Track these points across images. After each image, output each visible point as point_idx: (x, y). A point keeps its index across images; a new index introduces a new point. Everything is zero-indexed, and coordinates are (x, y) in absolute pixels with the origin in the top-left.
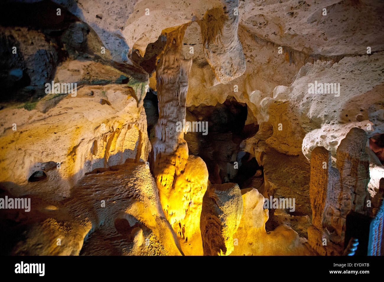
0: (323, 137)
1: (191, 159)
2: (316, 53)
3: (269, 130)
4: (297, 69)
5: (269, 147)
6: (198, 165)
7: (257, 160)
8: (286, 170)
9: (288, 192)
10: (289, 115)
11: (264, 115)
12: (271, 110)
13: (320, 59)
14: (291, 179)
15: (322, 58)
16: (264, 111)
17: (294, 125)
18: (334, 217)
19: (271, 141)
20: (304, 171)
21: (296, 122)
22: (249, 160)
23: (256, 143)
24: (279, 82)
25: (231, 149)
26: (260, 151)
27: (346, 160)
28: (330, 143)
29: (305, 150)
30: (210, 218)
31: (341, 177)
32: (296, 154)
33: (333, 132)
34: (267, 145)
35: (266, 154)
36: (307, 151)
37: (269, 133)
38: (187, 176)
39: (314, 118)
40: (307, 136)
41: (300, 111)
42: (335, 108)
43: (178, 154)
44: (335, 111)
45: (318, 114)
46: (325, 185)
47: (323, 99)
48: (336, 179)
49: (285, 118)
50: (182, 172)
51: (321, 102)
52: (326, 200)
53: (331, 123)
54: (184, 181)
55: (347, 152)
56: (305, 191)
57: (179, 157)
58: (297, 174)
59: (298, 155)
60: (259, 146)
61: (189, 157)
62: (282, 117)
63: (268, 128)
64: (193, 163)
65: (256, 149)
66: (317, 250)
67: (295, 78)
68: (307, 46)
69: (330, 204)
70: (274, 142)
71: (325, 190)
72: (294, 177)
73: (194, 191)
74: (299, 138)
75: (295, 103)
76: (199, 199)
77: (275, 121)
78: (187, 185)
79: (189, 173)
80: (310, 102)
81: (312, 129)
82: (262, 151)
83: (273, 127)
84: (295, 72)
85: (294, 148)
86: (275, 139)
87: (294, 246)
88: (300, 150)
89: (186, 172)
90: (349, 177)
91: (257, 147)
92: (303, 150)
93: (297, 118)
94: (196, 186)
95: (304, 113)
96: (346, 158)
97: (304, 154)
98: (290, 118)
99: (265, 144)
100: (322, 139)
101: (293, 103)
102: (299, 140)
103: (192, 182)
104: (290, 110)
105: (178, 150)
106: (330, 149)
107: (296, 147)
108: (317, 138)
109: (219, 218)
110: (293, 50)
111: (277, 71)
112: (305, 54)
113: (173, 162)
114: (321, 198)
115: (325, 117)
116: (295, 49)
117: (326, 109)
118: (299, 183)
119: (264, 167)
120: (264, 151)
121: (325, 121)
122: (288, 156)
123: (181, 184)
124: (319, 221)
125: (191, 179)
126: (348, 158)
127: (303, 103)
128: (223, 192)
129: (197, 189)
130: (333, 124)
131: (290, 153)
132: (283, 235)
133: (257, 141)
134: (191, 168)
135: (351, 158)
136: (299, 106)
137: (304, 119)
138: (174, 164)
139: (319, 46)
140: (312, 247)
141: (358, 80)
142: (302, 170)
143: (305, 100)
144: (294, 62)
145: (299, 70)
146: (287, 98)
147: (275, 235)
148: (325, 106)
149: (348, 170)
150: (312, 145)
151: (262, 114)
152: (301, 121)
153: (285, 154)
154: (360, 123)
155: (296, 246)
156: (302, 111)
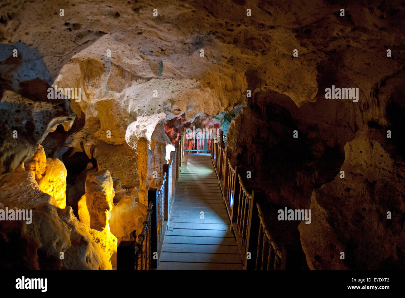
0: (138, 127)
1: (50, 161)
2: (138, 75)
3: (96, 124)
4: (126, 82)
5: (98, 140)
6: (59, 166)
7: (87, 154)
8: (115, 158)
9: (121, 174)
10: (114, 111)
11: (93, 110)
12: (99, 105)
13: (140, 79)
14: (121, 164)
15: (141, 78)
16: (93, 107)
17: (118, 120)
18: (152, 180)
19: (99, 134)
20: (128, 156)
21: (119, 116)
22: (71, 155)
23: (85, 137)
24: (113, 89)
25: (51, 146)
26: (89, 145)
27: (156, 144)
28: (142, 131)
29: (127, 139)
30: (96, 195)
31: (154, 155)
32: (121, 144)
33: (143, 122)
34: (96, 138)
35: (96, 147)
36: (128, 139)
37: (96, 126)
38: (49, 177)
39: (132, 112)
40: (128, 127)
41: (122, 107)
42: (145, 104)
43: (37, 159)
44: (144, 106)
45: (134, 108)
46: (147, 162)
47: (137, 97)
48: (151, 156)
49: (111, 113)
50: (43, 175)
51: (136, 99)
52: (148, 171)
53: (142, 116)
54: (47, 182)
55: (156, 139)
56: (131, 170)
57: (38, 161)
58: (125, 159)
59: (123, 144)
60: (88, 140)
61: (47, 160)
62: (108, 113)
63: (94, 122)
64: (53, 165)
65: (85, 143)
66: (145, 204)
67: (124, 88)
68: (133, 70)
69: (150, 173)
70: (101, 135)
71: (147, 165)
72: (123, 162)
73: (57, 189)
74: (124, 130)
75: (119, 100)
76: (61, 195)
77: (103, 116)
78: (50, 186)
79: (51, 174)
80: (129, 100)
81: (131, 122)
82: (91, 145)
83: (101, 121)
84: (124, 84)
85: (120, 138)
86: (102, 132)
87: (133, 206)
88: (124, 140)
89: (48, 174)
90: (158, 154)
91: (87, 141)
92: (126, 139)
93: (120, 113)
94: (58, 185)
95: (125, 108)
96: (156, 142)
97: (127, 142)
98: (115, 113)
99: (94, 138)
100: (137, 129)
101: (117, 101)
102: (123, 132)
103: (55, 182)
104: (115, 106)
105: (36, 156)
106: (142, 135)
107: (121, 138)
108: (134, 128)
109: (102, 192)
110: (124, 69)
111: (111, 81)
112: (131, 74)
113: (33, 168)
114: (145, 170)
115: (138, 111)
116: (125, 69)
117: (139, 105)
118: (126, 166)
119: (97, 159)
120: (94, 144)
121: (138, 114)
122: (116, 146)
123: (44, 186)
124: (145, 186)
125: (53, 179)
126: (157, 143)
127: (124, 101)
128: (100, 176)
129: (60, 187)
130: (144, 116)
131: (117, 143)
132: (126, 202)
133: (85, 135)
134: (52, 170)
135: (158, 142)
136: (122, 103)
137: (125, 114)
138: (33, 169)
139: (140, 72)
140: (142, 203)
141: (158, 87)
142: (127, 155)
143: (125, 98)
144: (124, 78)
145: (127, 83)
146: (112, 97)
147: (121, 204)
148: (138, 102)
149: (157, 150)
150: (131, 134)
151: (91, 109)
152: (123, 115)
153: (112, 145)
154: (159, 114)
155: (134, 206)
156: (124, 107)
